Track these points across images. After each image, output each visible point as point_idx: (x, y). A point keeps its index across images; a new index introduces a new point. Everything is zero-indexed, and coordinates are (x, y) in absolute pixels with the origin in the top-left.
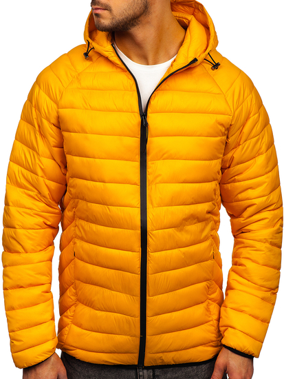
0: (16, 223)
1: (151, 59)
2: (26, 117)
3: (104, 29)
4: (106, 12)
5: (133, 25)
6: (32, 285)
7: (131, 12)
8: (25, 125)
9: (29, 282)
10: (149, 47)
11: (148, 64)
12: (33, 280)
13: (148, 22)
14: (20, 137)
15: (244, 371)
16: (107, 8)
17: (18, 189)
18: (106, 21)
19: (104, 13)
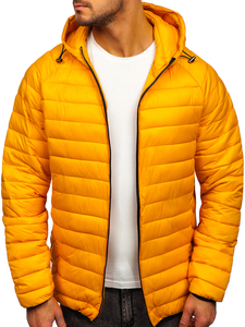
0: (11, 195)
1: (126, 51)
2: (17, 109)
3: (85, 24)
4: (87, 9)
5: (110, 21)
6: (28, 241)
7: (109, 9)
8: (17, 116)
9: (26, 238)
10: (124, 40)
11: (124, 56)
12: (30, 237)
13: (123, 19)
14: (13, 126)
15: (208, 314)
16: (88, 5)
17: (11, 167)
18: (87, 16)
19: (85, 10)
